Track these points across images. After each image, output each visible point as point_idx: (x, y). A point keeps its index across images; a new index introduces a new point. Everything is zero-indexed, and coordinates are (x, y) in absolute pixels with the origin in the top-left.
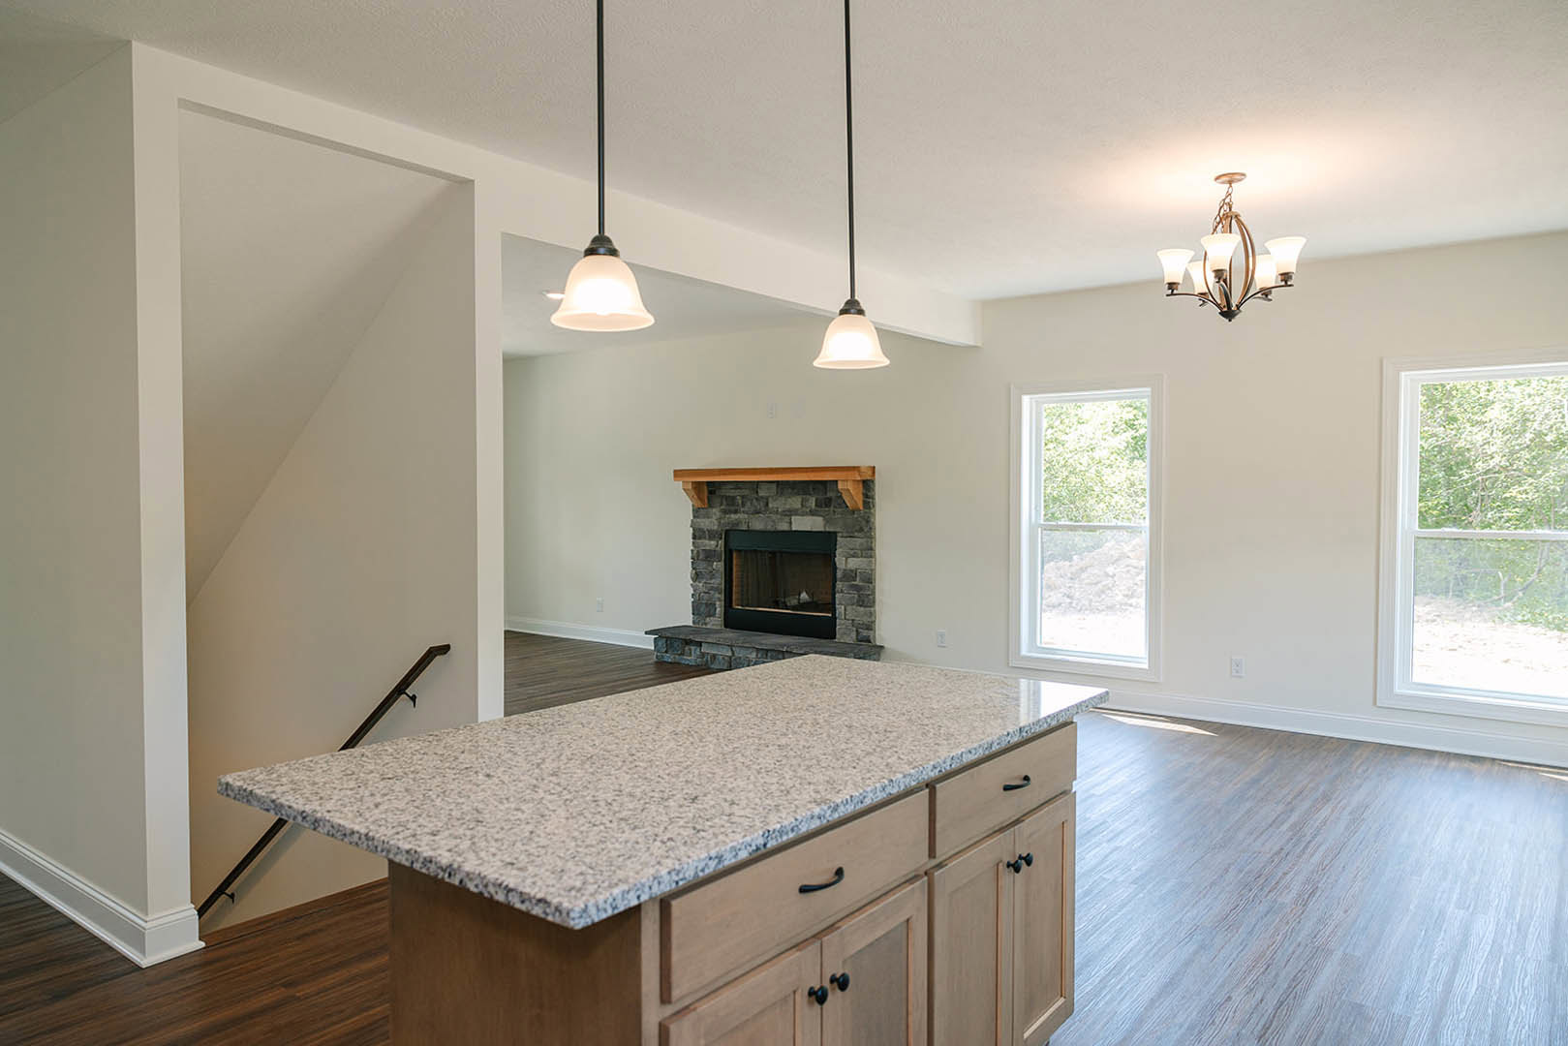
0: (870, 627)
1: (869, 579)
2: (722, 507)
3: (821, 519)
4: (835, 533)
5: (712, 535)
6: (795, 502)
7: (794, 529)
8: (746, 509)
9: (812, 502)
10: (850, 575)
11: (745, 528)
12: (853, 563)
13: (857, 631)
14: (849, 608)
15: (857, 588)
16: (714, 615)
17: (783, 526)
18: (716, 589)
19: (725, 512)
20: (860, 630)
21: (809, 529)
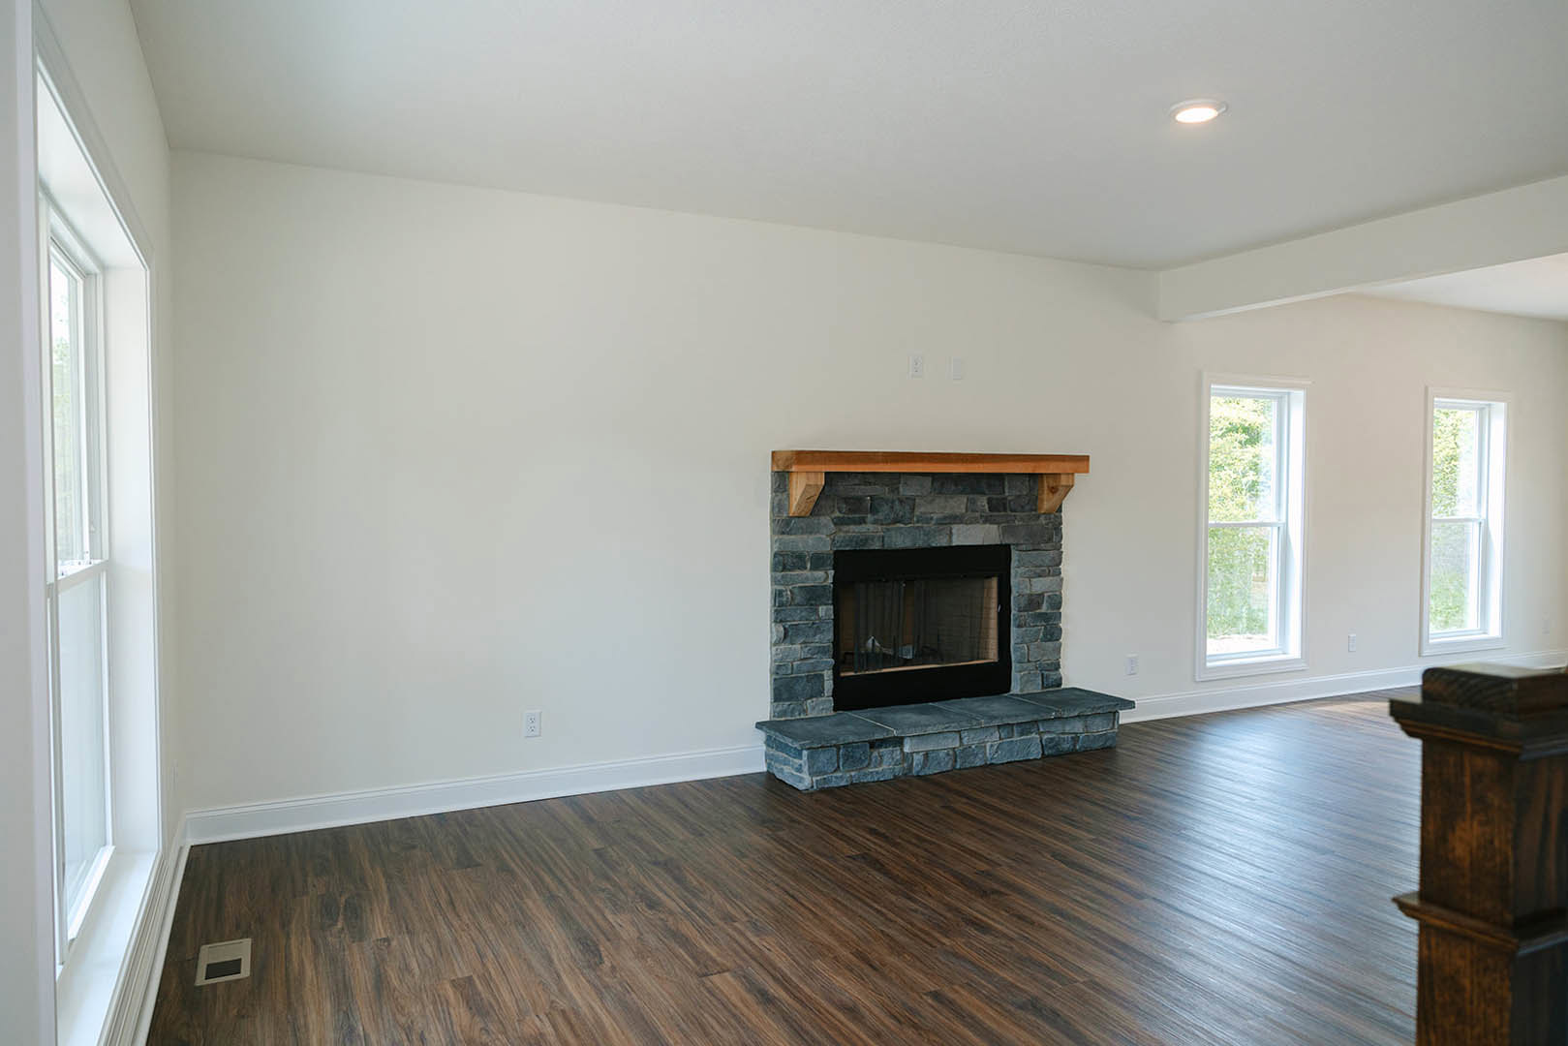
0: (1057, 666)
1: (1057, 603)
2: (837, 514)
3: (996, 526)
4: (1009, 545)
5: (818, 561)
6: (958, 504)
7: (954, 544)
8: (880, 516)
9: (983, 502)
10: (1034, 601)
11: (877, 546)
12: (1039, 585)
13: (1043, 675)
14: (1032, 647)
15: (1045, 617)
16: (821, 693)
17: (941, 541)
18: (822, 651)
19: (839, 522)
20: (1046, 673)
21: (980, 543)
